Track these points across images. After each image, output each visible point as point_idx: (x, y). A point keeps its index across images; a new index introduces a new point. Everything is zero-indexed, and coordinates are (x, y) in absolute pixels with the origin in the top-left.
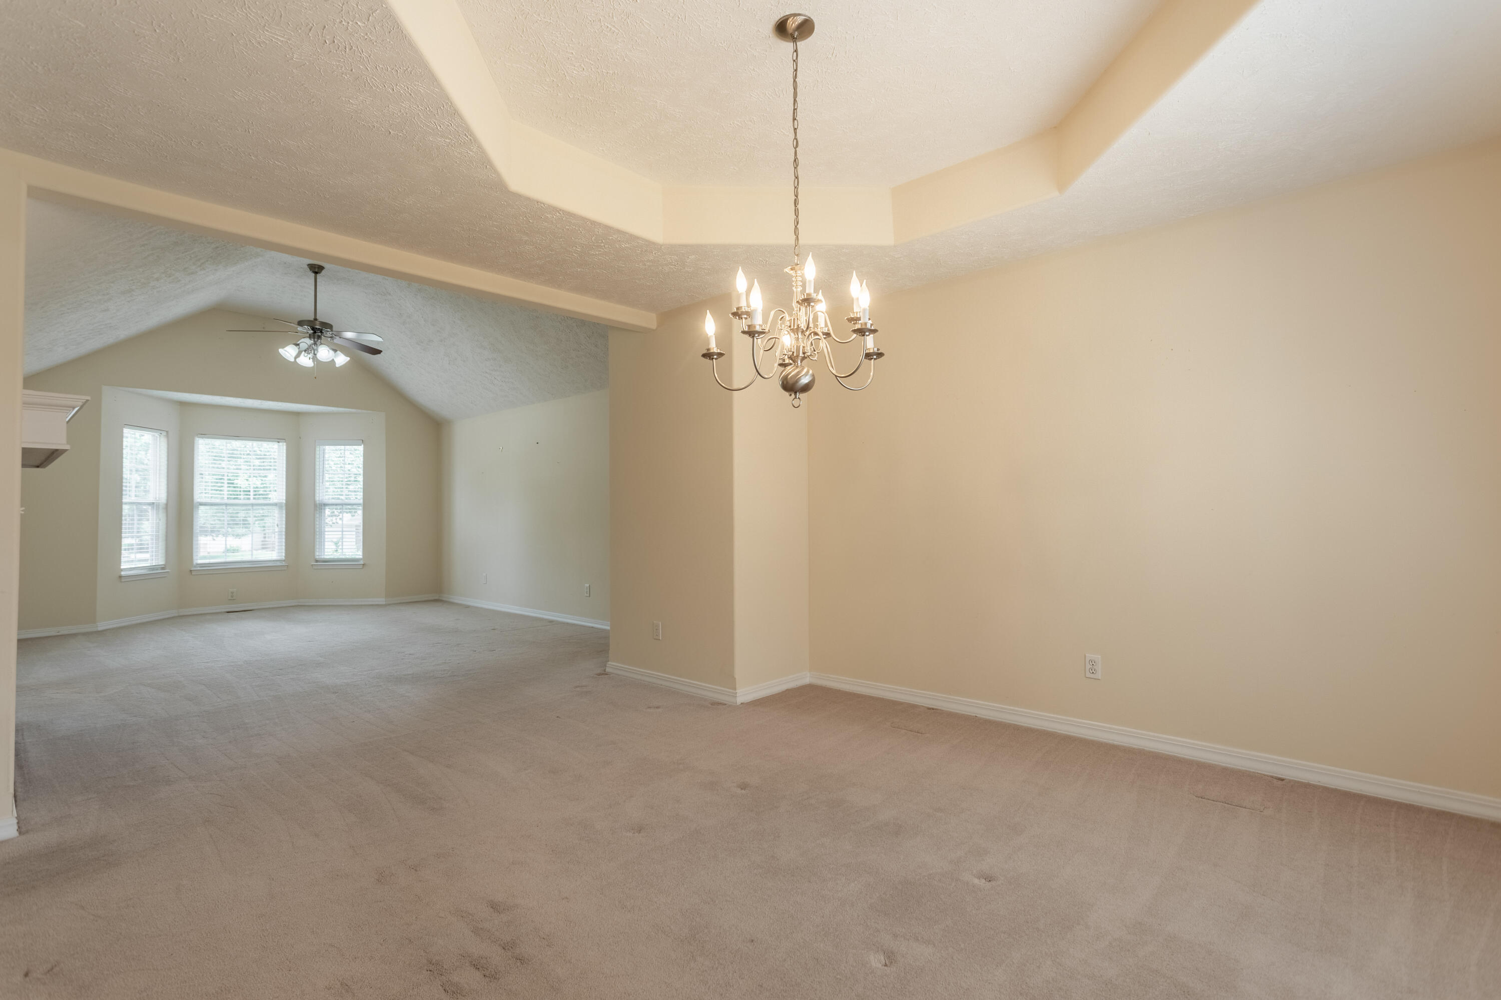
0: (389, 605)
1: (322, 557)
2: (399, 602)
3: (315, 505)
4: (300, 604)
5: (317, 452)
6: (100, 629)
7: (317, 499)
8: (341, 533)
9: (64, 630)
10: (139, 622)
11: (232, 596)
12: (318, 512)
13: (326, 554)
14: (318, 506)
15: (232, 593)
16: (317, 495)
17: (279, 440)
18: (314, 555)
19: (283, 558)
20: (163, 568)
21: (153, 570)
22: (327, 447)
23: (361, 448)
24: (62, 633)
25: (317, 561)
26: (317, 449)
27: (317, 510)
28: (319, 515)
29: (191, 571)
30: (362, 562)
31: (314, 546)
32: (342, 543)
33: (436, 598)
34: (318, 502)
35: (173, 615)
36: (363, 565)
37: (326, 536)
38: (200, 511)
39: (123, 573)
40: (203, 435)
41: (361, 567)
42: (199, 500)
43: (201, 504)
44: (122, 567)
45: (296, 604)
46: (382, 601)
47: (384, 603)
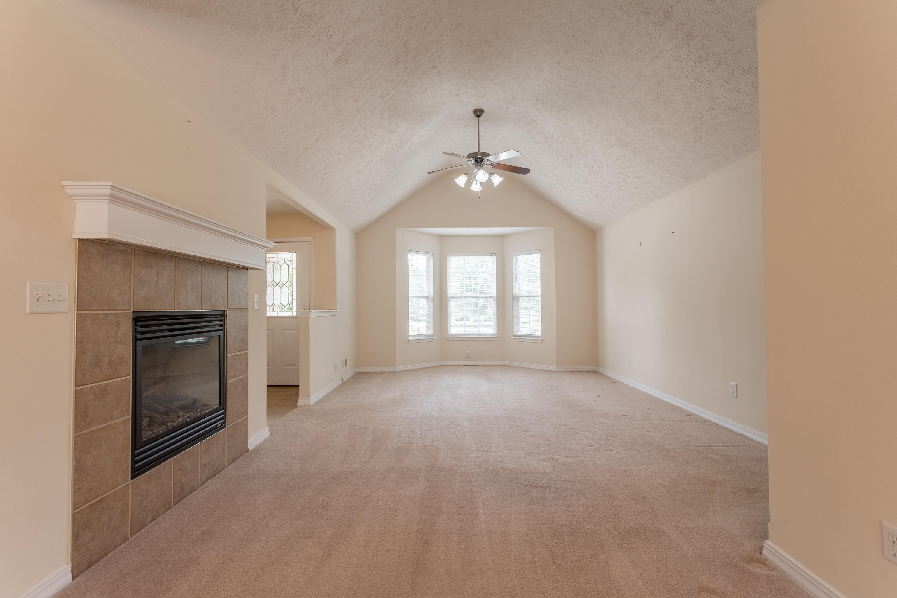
0: (559, 371)
1: (518, 333)
2: (566, 370)
3: (513, 297)
4: (506, 364)
5: (514, 261)
6: (398, 370)
7: (514, 293)
8: (528, 317)
9: (383, 369)
10: (416, 368)
11: (468, 356)
12: (515, 302)
13: (521, 331)
14: (515, 298)
15: (468, 353)
16: (514, 290)
17: (492, 255)
18: (513, 332)
19: (496, 332)
20: (432, 336)
21: (427, 337)
22: (521, 257)
23: (539, 255)
24: (382, 370)
25: (515, 336)
26: (514, 259)
27: (514, 301)
28: (516, 304)
29: (447, 338)
30: (541, 339)
31: (513, 327)
32: (530, 324)
33: (595, 369)
34: (515, 295)
35: (438, 365)
36: (542, 340)
37: (521, 319)
38: (451, 302)
39: (410, 338)
40: (452, 254)
41: (540, 342)
42: (451, 295)
43: (452, 297)
44: (410, 334)
45: (504, 364)
46: (554, 368)
47: (555, 370)
